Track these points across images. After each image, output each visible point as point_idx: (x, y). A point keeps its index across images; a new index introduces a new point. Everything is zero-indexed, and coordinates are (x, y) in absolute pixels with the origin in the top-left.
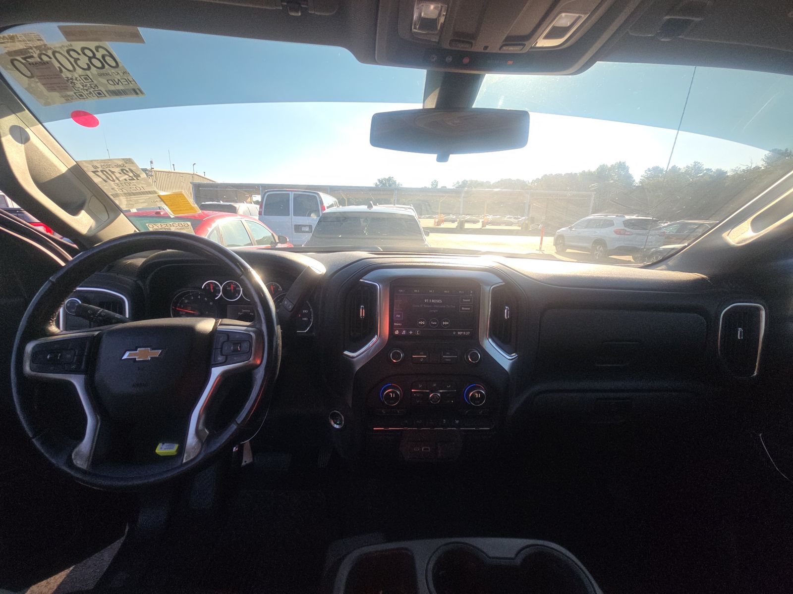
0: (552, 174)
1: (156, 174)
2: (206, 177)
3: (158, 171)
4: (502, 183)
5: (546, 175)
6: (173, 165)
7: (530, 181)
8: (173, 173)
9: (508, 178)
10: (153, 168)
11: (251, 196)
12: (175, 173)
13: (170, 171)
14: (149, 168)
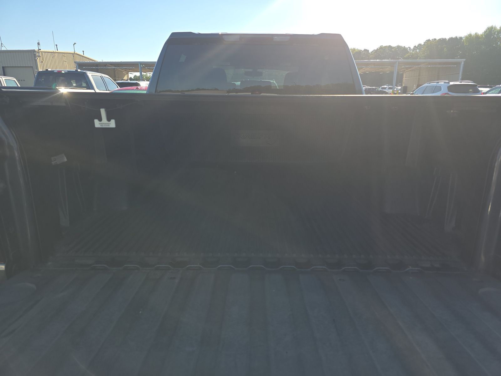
0: (435, 39)
1: (42, 54)
2: (85, 55)
3: (44, 52)
4: (383, 52)
5: (429, 40)
6: (56, 45)
7: (412, 48)
8: (57, 53)
9: (388, 45)
10: (40, 50)
11: (127, 74)
12: (58, 53)
13: (54, 51)
14: (36, 49)
